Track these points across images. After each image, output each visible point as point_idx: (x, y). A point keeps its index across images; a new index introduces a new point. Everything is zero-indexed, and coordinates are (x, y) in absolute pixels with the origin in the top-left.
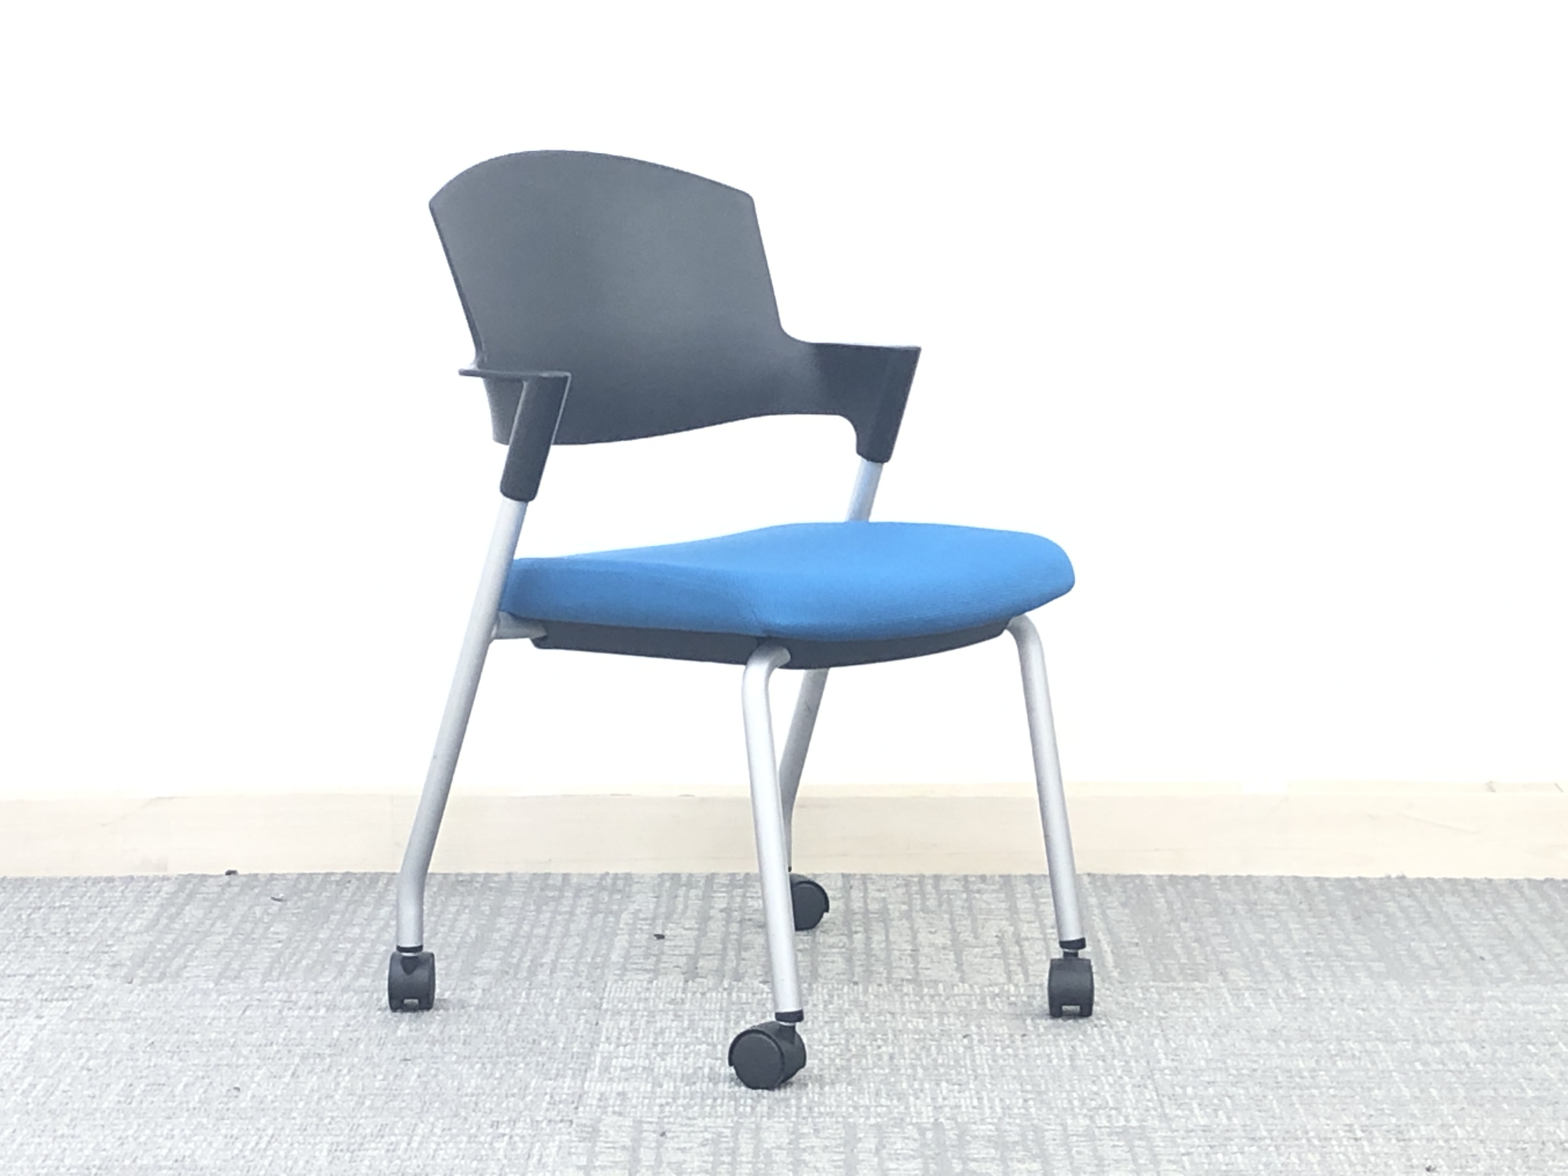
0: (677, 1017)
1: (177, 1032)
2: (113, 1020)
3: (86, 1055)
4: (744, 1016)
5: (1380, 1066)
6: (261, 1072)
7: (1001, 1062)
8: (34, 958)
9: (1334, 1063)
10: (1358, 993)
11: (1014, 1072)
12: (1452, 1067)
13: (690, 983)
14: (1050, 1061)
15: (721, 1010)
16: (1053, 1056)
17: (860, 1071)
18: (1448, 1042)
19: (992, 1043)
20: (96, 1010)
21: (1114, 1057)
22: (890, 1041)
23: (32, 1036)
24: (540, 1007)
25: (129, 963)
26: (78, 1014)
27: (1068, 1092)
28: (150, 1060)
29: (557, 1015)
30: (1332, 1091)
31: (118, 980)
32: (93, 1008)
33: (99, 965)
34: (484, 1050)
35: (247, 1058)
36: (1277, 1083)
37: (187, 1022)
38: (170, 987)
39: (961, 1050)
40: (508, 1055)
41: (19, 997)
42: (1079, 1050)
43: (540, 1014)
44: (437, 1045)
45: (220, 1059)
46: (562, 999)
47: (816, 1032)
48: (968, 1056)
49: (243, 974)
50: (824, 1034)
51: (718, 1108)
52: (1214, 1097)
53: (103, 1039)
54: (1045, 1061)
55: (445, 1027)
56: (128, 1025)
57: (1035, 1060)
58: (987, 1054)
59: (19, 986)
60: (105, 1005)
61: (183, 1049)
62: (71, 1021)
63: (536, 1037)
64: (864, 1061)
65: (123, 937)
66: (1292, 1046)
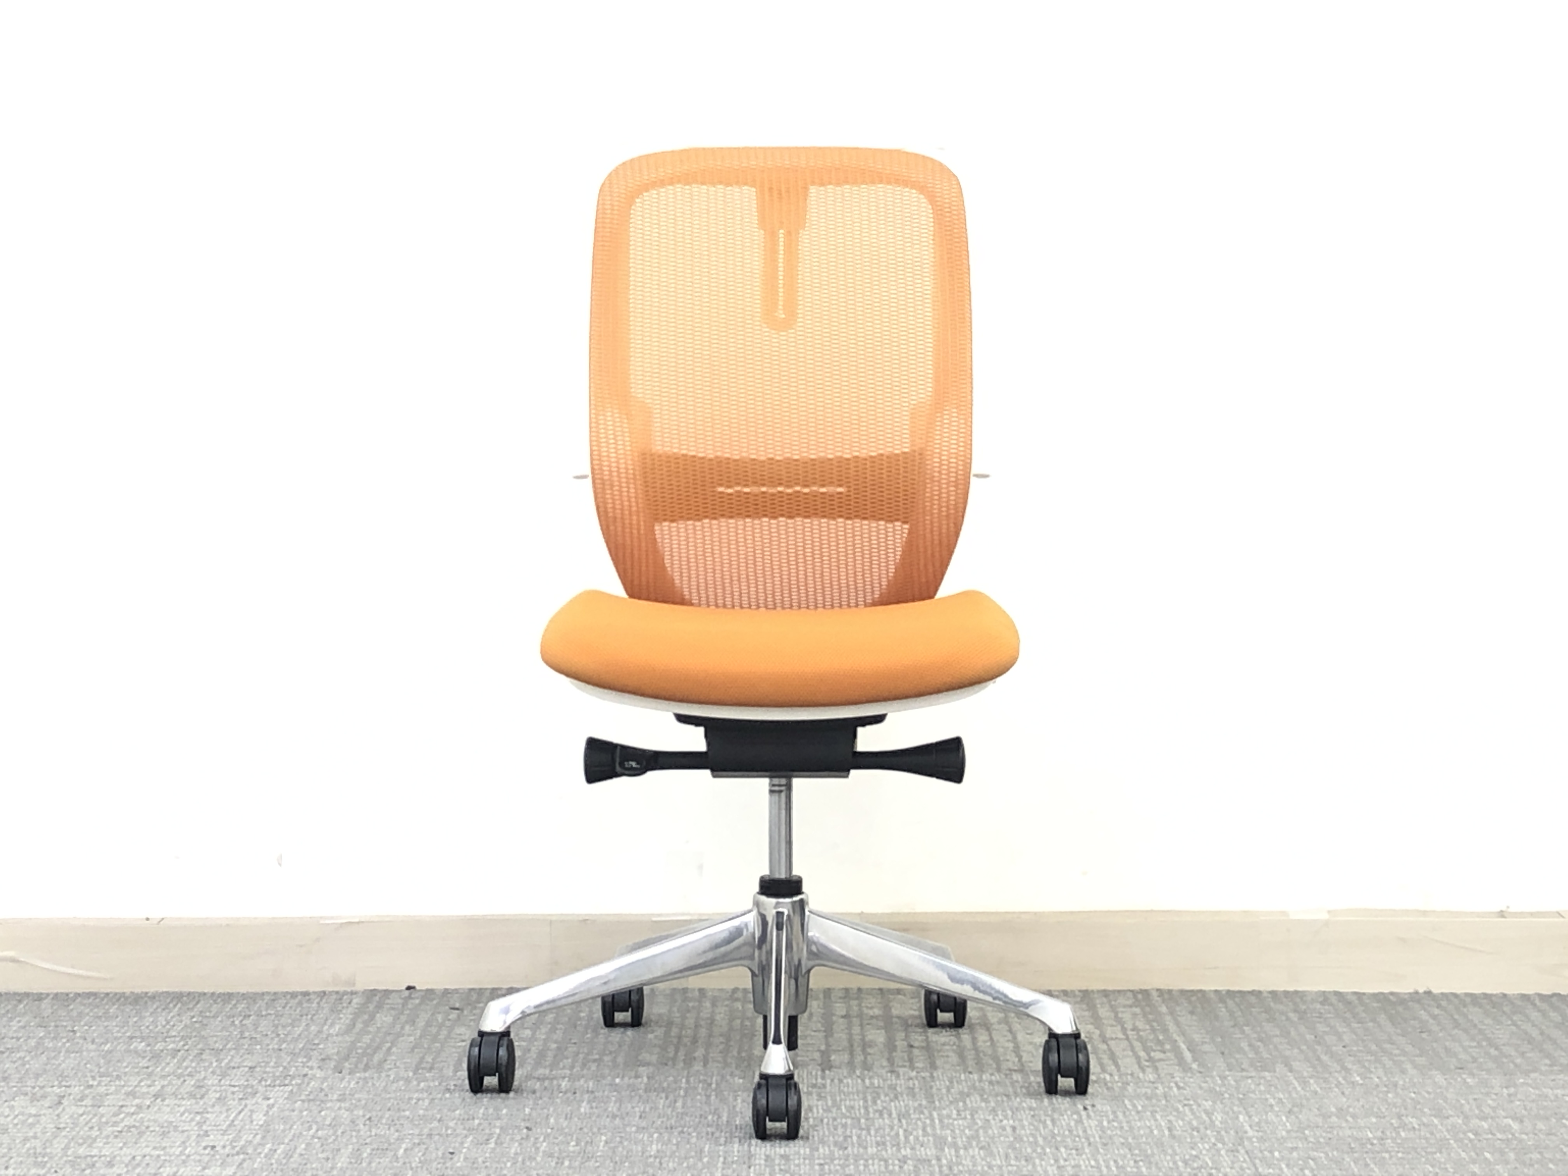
0: (820, 1097)
1: (389, 1110)
2: (331, 1101)
3: (314, 1127)
4: (879, 1098)
5: (1438, 1136)
6: (470, 1139)
7: (1109, 1132)
8: (253, 1054)
9: (1398, 1133)
10: (1407, 1080)
11: (1122, 1140)
12: (1499, 1136)
13: (827, 1072)
14: (1152, 1132)
15: (858, 1092)
16: (1154, 1127)
17: (987, 1139)
18: (1492, 1118)
19: (1098, 1118)
20: (315, 1093)
21: (1206, 1128)
22: (1010, 1116)
23: (264, 1113)
24: (700, 1090)
25: (335, 1057)
26: (300, 1096)
27: (1171, 1156)
28: (370, 1131)
29: (716, 1096)
30: (1400, 1155)
31: (330, 1072)
32: (311, 1092)
33: (310, 1059)
34: (659, 1123)
35: (455, 1130)
36: (1352, 1148)
37: (396, 1103)
38: (376, 1075)
39: (1073, 1123)
40: (681, 1126)
41: (246, 1083)
42: (1174, 1123)
43: (700, 1094)
44: (618, 1119)
45: (431, 1129)
46: (717, 1084)
47: (944, 1109)
48: (1079, 1128)
49: (436, 1066)
50: (951, 1111)
51: (871, 1167)
52: (1299, 1159)
53: (326, 1115)
54: (1147, 1131)
55: (620, 1105)
56: (347, 1105)
57: (1139, 1131)
58: (1096, 1126)
59: (243, 1076)
60: (322, 1090)
61: (397, 1122)
62: (296, 1102)
63: (702, 1113)
64: (990, 1132)
65: (327, 1038)
66: (1359, 1120)
